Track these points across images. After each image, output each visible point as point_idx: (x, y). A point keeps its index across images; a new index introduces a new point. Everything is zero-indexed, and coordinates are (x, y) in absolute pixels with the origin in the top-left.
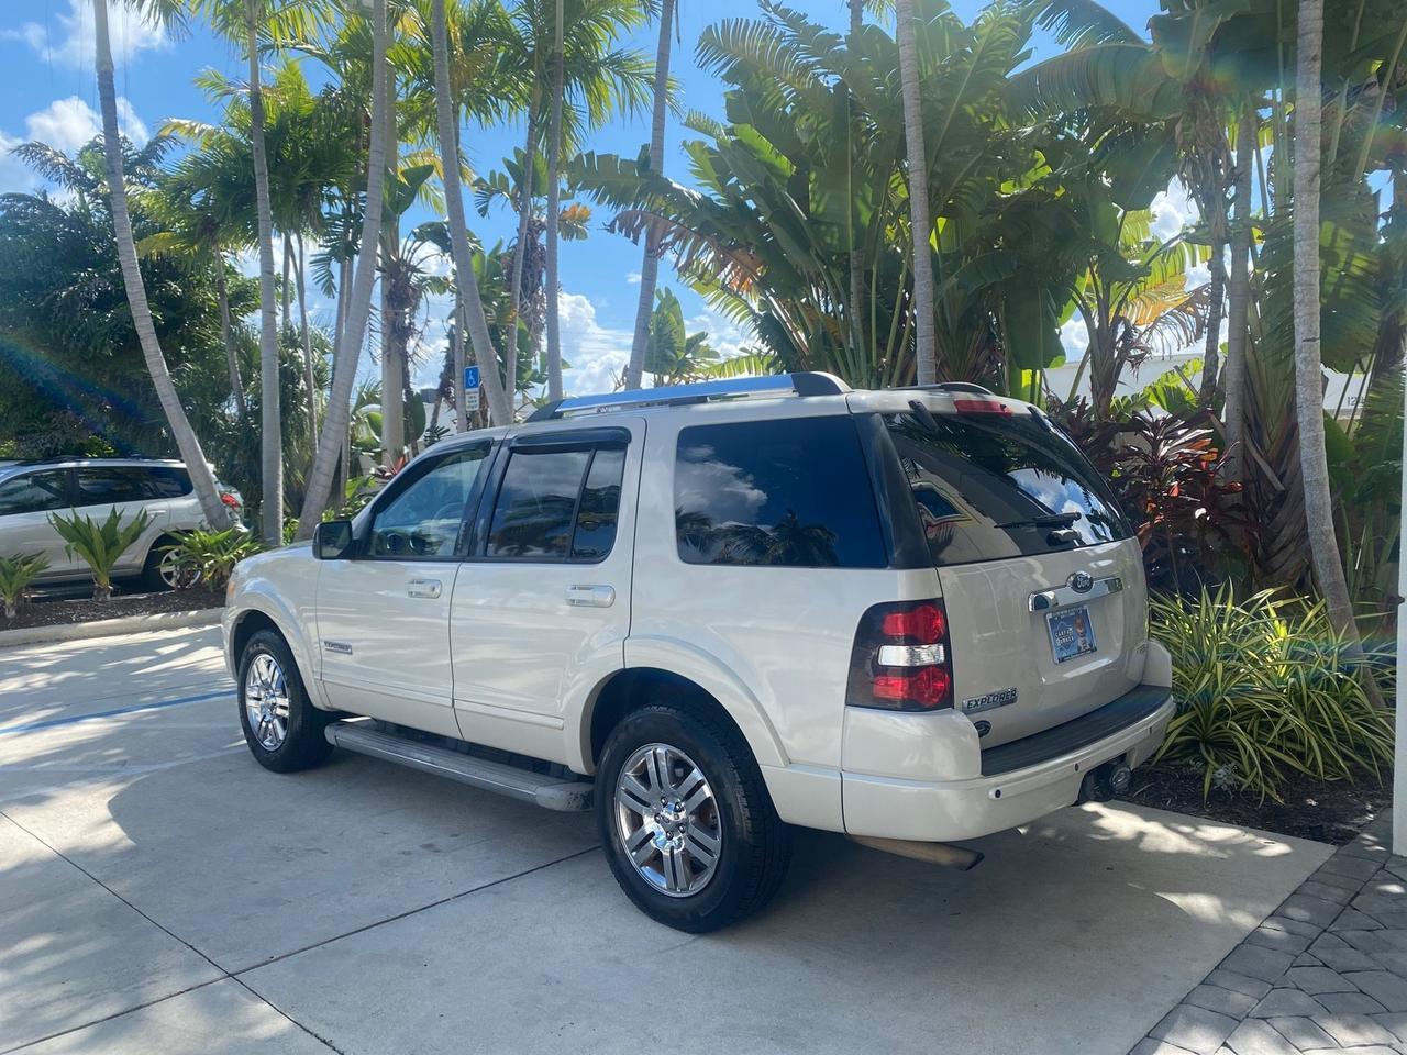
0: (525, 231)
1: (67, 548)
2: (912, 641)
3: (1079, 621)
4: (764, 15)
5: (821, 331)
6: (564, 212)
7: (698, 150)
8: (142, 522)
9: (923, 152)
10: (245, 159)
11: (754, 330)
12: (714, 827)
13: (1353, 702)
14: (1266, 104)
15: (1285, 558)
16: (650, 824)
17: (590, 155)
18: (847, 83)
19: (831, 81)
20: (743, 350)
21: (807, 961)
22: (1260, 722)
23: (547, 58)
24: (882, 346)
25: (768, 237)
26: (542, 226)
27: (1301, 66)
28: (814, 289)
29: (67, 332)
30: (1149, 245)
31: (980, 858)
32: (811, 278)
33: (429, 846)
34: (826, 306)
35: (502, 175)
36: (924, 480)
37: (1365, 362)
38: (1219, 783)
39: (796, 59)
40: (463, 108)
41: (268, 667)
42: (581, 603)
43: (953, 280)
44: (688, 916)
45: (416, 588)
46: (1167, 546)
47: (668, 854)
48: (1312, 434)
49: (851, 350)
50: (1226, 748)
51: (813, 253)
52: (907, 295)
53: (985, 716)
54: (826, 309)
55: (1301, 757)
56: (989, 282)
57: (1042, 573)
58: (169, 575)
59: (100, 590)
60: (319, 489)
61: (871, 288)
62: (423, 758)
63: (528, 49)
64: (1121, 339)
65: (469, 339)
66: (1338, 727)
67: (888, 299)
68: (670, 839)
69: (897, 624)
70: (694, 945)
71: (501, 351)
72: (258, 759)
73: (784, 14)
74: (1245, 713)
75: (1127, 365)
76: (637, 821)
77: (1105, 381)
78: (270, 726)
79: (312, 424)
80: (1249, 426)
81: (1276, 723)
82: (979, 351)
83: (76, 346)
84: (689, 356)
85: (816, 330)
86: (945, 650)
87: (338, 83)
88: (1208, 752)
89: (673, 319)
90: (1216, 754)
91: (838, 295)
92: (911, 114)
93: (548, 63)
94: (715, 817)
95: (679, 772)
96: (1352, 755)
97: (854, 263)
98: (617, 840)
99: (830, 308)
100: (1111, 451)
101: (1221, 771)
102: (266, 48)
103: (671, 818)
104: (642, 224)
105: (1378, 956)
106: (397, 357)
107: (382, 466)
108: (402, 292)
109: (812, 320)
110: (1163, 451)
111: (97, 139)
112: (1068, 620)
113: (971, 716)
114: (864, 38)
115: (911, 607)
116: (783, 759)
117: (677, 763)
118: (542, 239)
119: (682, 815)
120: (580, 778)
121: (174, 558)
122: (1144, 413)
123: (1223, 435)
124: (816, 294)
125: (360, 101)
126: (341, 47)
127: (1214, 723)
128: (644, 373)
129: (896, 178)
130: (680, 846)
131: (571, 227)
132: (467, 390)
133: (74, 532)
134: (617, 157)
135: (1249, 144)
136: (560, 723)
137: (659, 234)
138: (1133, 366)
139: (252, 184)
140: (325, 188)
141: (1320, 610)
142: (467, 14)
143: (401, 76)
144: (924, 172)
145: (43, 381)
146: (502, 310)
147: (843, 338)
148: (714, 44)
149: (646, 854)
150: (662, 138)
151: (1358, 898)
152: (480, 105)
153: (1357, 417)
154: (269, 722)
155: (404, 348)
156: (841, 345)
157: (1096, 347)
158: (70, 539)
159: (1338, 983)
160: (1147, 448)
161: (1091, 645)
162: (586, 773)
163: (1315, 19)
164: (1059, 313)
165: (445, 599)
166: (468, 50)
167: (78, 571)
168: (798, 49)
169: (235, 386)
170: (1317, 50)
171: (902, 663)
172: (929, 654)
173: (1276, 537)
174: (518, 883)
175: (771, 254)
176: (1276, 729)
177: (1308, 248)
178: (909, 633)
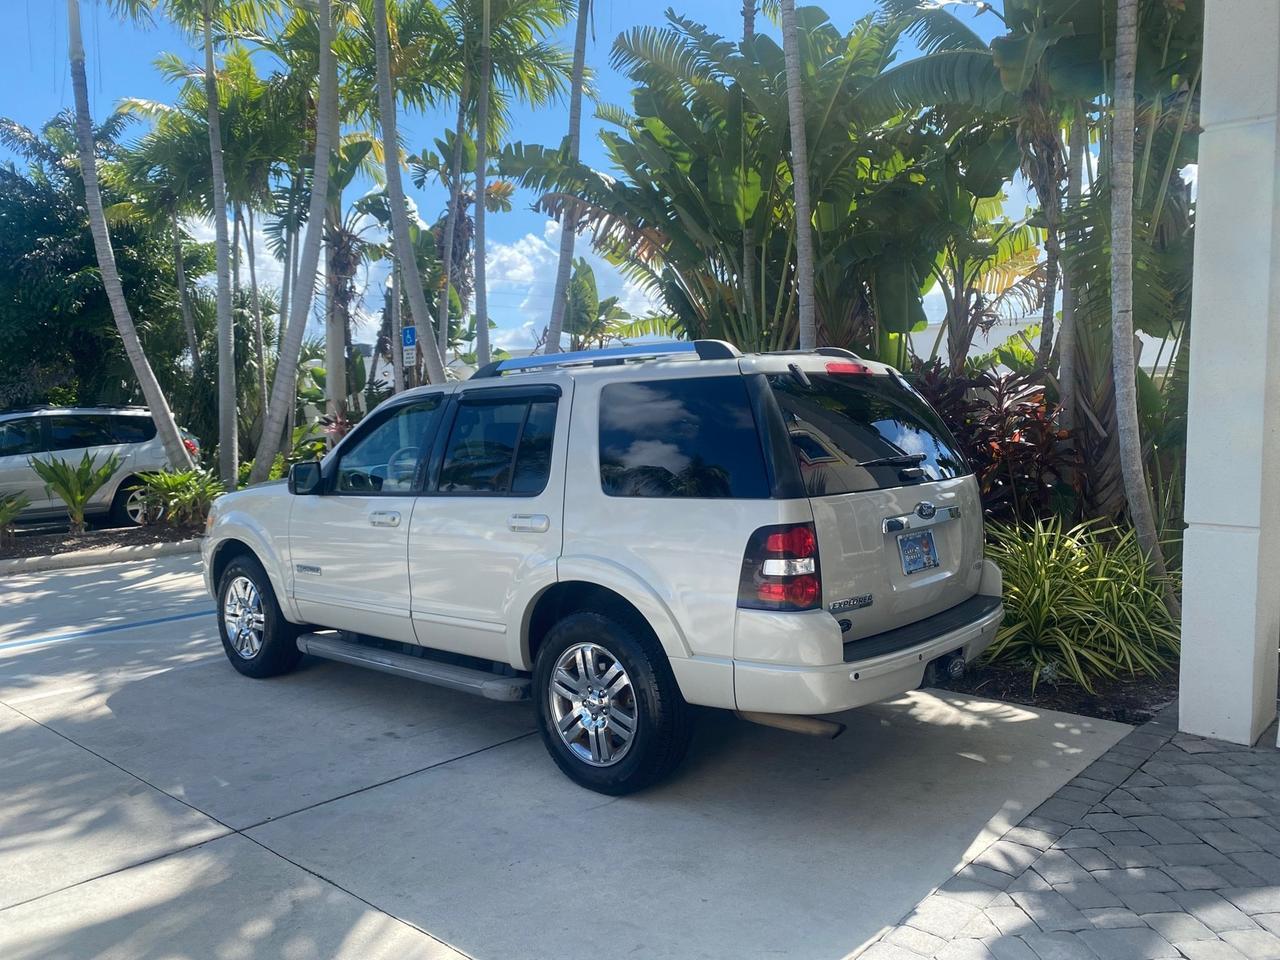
0: (455, 205)
1: (46, 488)
2: (790, 555)
3: (924, 542)
4: (670, 24)
5: (718, 299)
6: (489, 187)
7: (612, 139)
8: (112, 464)
9: (805, 147)
10: (199, 137)
11: (661, 295)
12: (632, 709)
13: (1156, 613)
14: (1094, 109)
15: (1108, 494)
16: (578, 708)
17: (518, 145)
18: (741, 84)
19: (728, 82)
20: (650, 312)
21: (706, 815)
22: (1080, 629)
23: (475, 51)
24: (771, 310)
25: (671, 216)
26: (470, 200)
27: (1118, 82)
28: (712, 261)
29: (35, 293)
30: (999, 227)
31: (843, 728)
32: (709, 251)
33: (390, 734)
34: (724, 276)
35: (432, 154)
36: (800, 428)
37: (1176, 329)
38: (1046, 678)
39: (697, 62)
40: (400, 94)
41: (245, 588)
42: (522, 529)
43: (831, 256)
44: (610, 782)
45: (378, 518)
46: (1010, 484)
47: (594, 733)
48: (1126, 390)
49: (745, 316)
50: (1053, 650)
51: (711, 231)
52: (793, 267)
53: (847, 615)
54: (723, 278)
55: (1113, 656)
56: (862, 259)
57: (896, 501)
58: (134, 513)
59: (75, 525)
60: (272, 435)
61: (761, 259)
62: (385, 662)
63: (459, 43)
64: (974, 307)
65: (406, 301)
66: (1145, 633)
67: (775, 271)
68: (595, 720)
69: (778, 543)
70: (614, 804)
71: (434, 311)
72: (235, 666)
73: (687, 25)
74: (1068, 623)
75: (978, 330)
76: (567, 706)
77: (960, 343)
78: (247, 638)
79: (261, 377)
80: (1080, 383)
81: (1092, 630)
82: (853, 318)
83: (43, 305)
84: (602, 318)
85: (713, 297)
86: (815, 562)
87: (286, 71)
88: (1038, 654)
89: (587, 285)
90: (1044, 656)
91: (732, 266)
92: (795, 114)
93: (476, 56)
94: (632, 701)
95: (602, 666)
96: (1155, 656)
97: (746, 240)
98: (550, 722)
99: (726, 277)
100: (964, 403)
101: (1047, 668)
102: (220, 38)
103: (596, 702)
104: (563, 205)
105: (1156, 805)
106: (340, 318)
107: (326, 415)
108: (344, 257)
109: (709, 288)
110: (1007, 404)
111: (60, 116)
112: (915, 540)
113: (837, 615)
114: (756, 45)
115: (789, 529)
116: (687, 652)
117: (600, 658)
118: (471, 211)
119: (605, 700)
120: (519, 674)
121: (139, 497)
122: (991, 371)
123: (1058, 389)
124: (714, 265)
125: (306, 87)
126: (287, 39)
127: (1043, 630)
128: (562, 333)
129: (782, 166)
130: (604, 724)
131: (497, 201)
132: (405, 348)
133: (52, 474)
134: (542, 147)
135: (1079, 143)
136: (503, 628)
137: (578, 212)
138: (983, 331)
139: (208, 160)
140: (273, 164)
141: (1132, 537)
142: (402, 10)
143: (343, 65)
144: (806, 164)
145: (14, 338)
146: (435, 277)
147: (737, 304)
148: (624, 48)
149: (575, 733)
150: (578, 126)
151: (1147, 764)
152: (413, 91)
153: (1170, 375)
154: (247, 635)
155: (346, 309)
156: (735, 311)
157: (952, 314)
158: (49, 480)
159: (1124, 825)
160: (993, 402)
161: (934, 561)
162: (524, 669)
163: (1129, 43)
164: (921, 284)
165: (403, 528)
166: (404, 43)
167: (52, 509)
168: (698, 54)
169: (191, 342)
170: (1131, 69)
171: (782, 573)
172: (804, 566)
173: (1100, 477)
174: (467, 760)
175: (674, 230)
176: (1092, 634)
177: (1123, 235)
178: (787, 549)
